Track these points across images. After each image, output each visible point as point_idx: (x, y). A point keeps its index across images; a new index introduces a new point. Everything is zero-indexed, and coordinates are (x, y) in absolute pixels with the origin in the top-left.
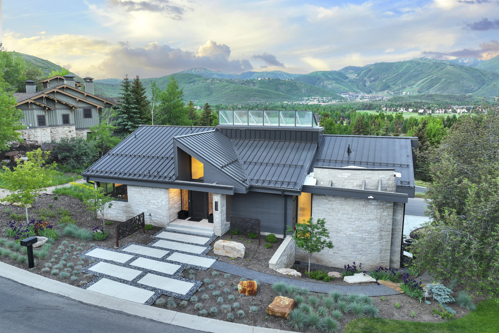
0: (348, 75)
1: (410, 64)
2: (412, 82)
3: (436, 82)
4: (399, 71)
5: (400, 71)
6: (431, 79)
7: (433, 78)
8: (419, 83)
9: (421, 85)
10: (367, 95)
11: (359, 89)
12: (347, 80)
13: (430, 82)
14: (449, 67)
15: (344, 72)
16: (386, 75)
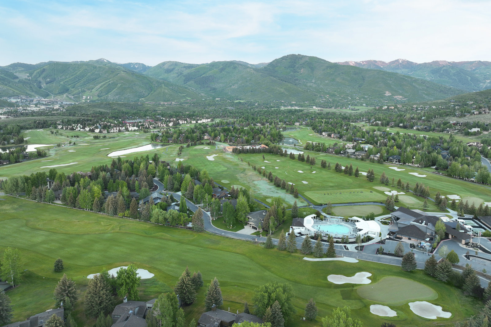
0: (17, 74)
1: (87, 66)
2: (91, 86)
3: (113, 87)
4: (76, 73)
5: (78, 74)
6: (108, 83)
7: (110, 83)
8: (98, 86)
9: (100, 89)
10: (44, 99)
11: (33, 91)
12: (17, 80)
13: (107, 86)
14: (123, 73)
15: (11, 69)
16: (64, 77)
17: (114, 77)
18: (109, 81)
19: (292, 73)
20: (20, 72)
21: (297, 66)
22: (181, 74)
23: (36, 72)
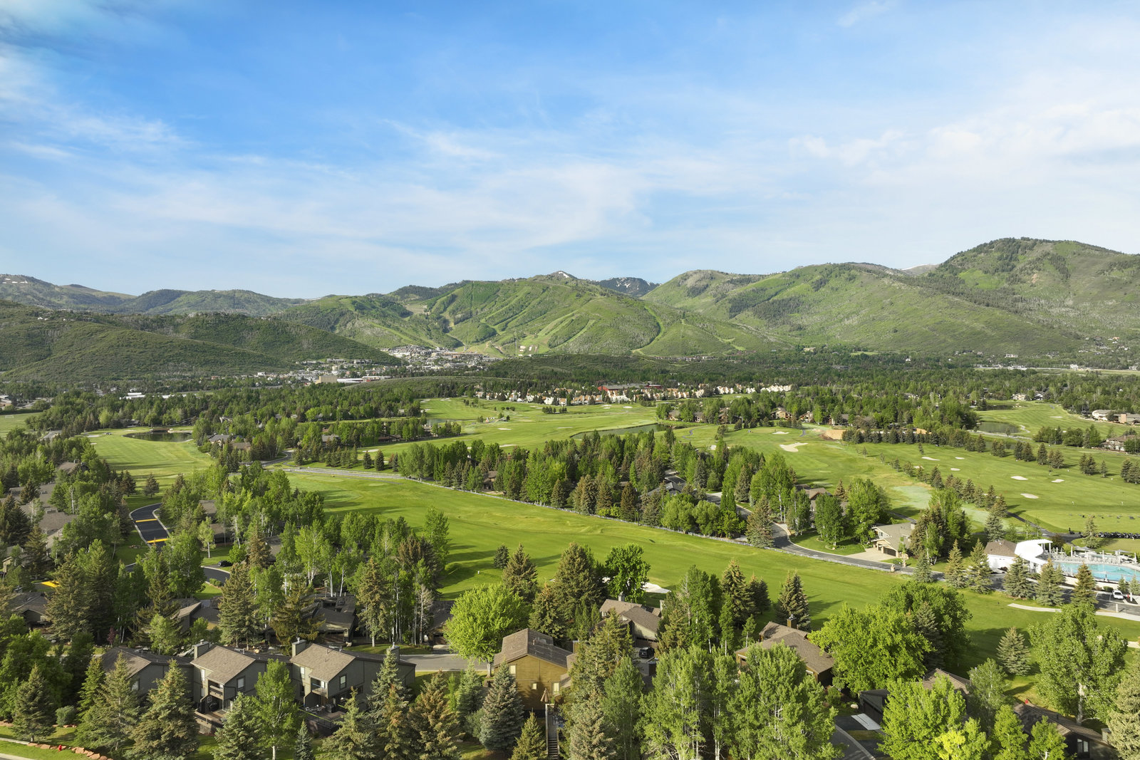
0: (409, 308)
1: (530, 288)
2: (537, 324)
3: (579, 327)
4: (510, 301)
6: (570, 319)
7: (573, 318)
8: (549, 327)
9: (554, 331)
10: (450, 352)
11: (431, 337)
12: (408, 319)
13: (568, 325)
14: (599, 296)
15: (399, 298)
16: (486, 310)
17: (582, 305)
18: (573, 315)
19: (1006, 285)
20: (412, 303)
21: (1019, 266)
22: (724, 296)
23: (439, 301)
